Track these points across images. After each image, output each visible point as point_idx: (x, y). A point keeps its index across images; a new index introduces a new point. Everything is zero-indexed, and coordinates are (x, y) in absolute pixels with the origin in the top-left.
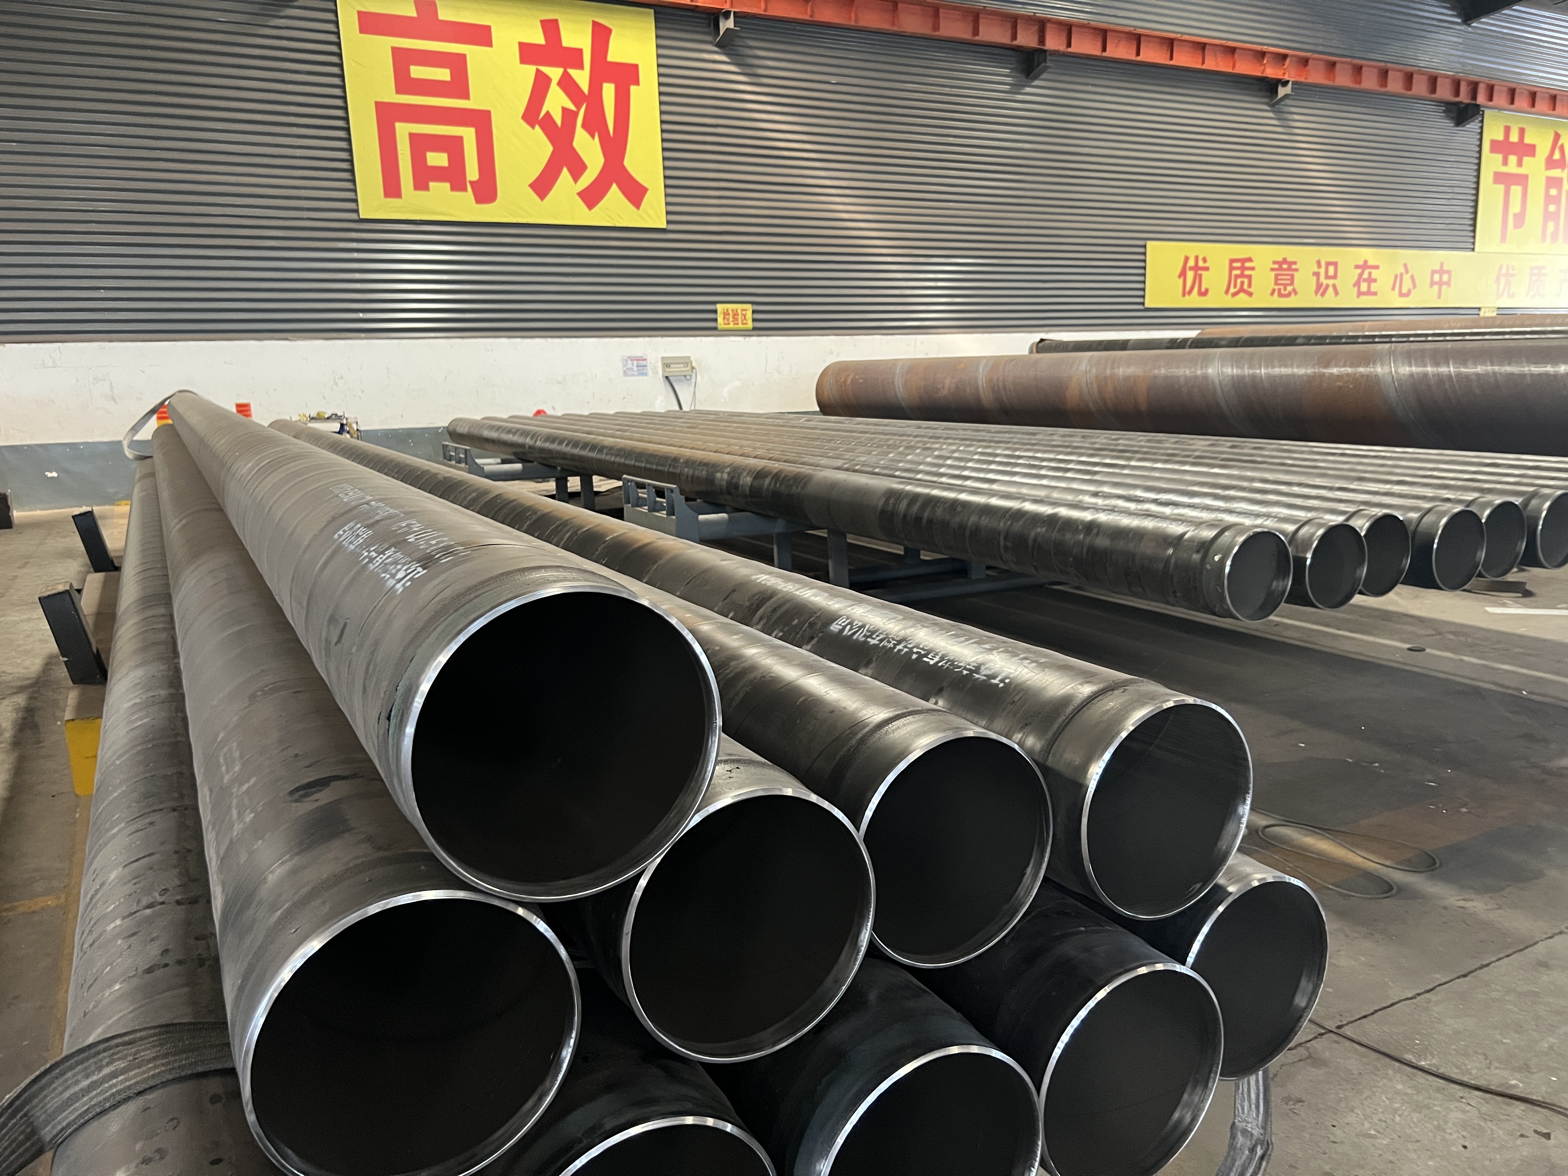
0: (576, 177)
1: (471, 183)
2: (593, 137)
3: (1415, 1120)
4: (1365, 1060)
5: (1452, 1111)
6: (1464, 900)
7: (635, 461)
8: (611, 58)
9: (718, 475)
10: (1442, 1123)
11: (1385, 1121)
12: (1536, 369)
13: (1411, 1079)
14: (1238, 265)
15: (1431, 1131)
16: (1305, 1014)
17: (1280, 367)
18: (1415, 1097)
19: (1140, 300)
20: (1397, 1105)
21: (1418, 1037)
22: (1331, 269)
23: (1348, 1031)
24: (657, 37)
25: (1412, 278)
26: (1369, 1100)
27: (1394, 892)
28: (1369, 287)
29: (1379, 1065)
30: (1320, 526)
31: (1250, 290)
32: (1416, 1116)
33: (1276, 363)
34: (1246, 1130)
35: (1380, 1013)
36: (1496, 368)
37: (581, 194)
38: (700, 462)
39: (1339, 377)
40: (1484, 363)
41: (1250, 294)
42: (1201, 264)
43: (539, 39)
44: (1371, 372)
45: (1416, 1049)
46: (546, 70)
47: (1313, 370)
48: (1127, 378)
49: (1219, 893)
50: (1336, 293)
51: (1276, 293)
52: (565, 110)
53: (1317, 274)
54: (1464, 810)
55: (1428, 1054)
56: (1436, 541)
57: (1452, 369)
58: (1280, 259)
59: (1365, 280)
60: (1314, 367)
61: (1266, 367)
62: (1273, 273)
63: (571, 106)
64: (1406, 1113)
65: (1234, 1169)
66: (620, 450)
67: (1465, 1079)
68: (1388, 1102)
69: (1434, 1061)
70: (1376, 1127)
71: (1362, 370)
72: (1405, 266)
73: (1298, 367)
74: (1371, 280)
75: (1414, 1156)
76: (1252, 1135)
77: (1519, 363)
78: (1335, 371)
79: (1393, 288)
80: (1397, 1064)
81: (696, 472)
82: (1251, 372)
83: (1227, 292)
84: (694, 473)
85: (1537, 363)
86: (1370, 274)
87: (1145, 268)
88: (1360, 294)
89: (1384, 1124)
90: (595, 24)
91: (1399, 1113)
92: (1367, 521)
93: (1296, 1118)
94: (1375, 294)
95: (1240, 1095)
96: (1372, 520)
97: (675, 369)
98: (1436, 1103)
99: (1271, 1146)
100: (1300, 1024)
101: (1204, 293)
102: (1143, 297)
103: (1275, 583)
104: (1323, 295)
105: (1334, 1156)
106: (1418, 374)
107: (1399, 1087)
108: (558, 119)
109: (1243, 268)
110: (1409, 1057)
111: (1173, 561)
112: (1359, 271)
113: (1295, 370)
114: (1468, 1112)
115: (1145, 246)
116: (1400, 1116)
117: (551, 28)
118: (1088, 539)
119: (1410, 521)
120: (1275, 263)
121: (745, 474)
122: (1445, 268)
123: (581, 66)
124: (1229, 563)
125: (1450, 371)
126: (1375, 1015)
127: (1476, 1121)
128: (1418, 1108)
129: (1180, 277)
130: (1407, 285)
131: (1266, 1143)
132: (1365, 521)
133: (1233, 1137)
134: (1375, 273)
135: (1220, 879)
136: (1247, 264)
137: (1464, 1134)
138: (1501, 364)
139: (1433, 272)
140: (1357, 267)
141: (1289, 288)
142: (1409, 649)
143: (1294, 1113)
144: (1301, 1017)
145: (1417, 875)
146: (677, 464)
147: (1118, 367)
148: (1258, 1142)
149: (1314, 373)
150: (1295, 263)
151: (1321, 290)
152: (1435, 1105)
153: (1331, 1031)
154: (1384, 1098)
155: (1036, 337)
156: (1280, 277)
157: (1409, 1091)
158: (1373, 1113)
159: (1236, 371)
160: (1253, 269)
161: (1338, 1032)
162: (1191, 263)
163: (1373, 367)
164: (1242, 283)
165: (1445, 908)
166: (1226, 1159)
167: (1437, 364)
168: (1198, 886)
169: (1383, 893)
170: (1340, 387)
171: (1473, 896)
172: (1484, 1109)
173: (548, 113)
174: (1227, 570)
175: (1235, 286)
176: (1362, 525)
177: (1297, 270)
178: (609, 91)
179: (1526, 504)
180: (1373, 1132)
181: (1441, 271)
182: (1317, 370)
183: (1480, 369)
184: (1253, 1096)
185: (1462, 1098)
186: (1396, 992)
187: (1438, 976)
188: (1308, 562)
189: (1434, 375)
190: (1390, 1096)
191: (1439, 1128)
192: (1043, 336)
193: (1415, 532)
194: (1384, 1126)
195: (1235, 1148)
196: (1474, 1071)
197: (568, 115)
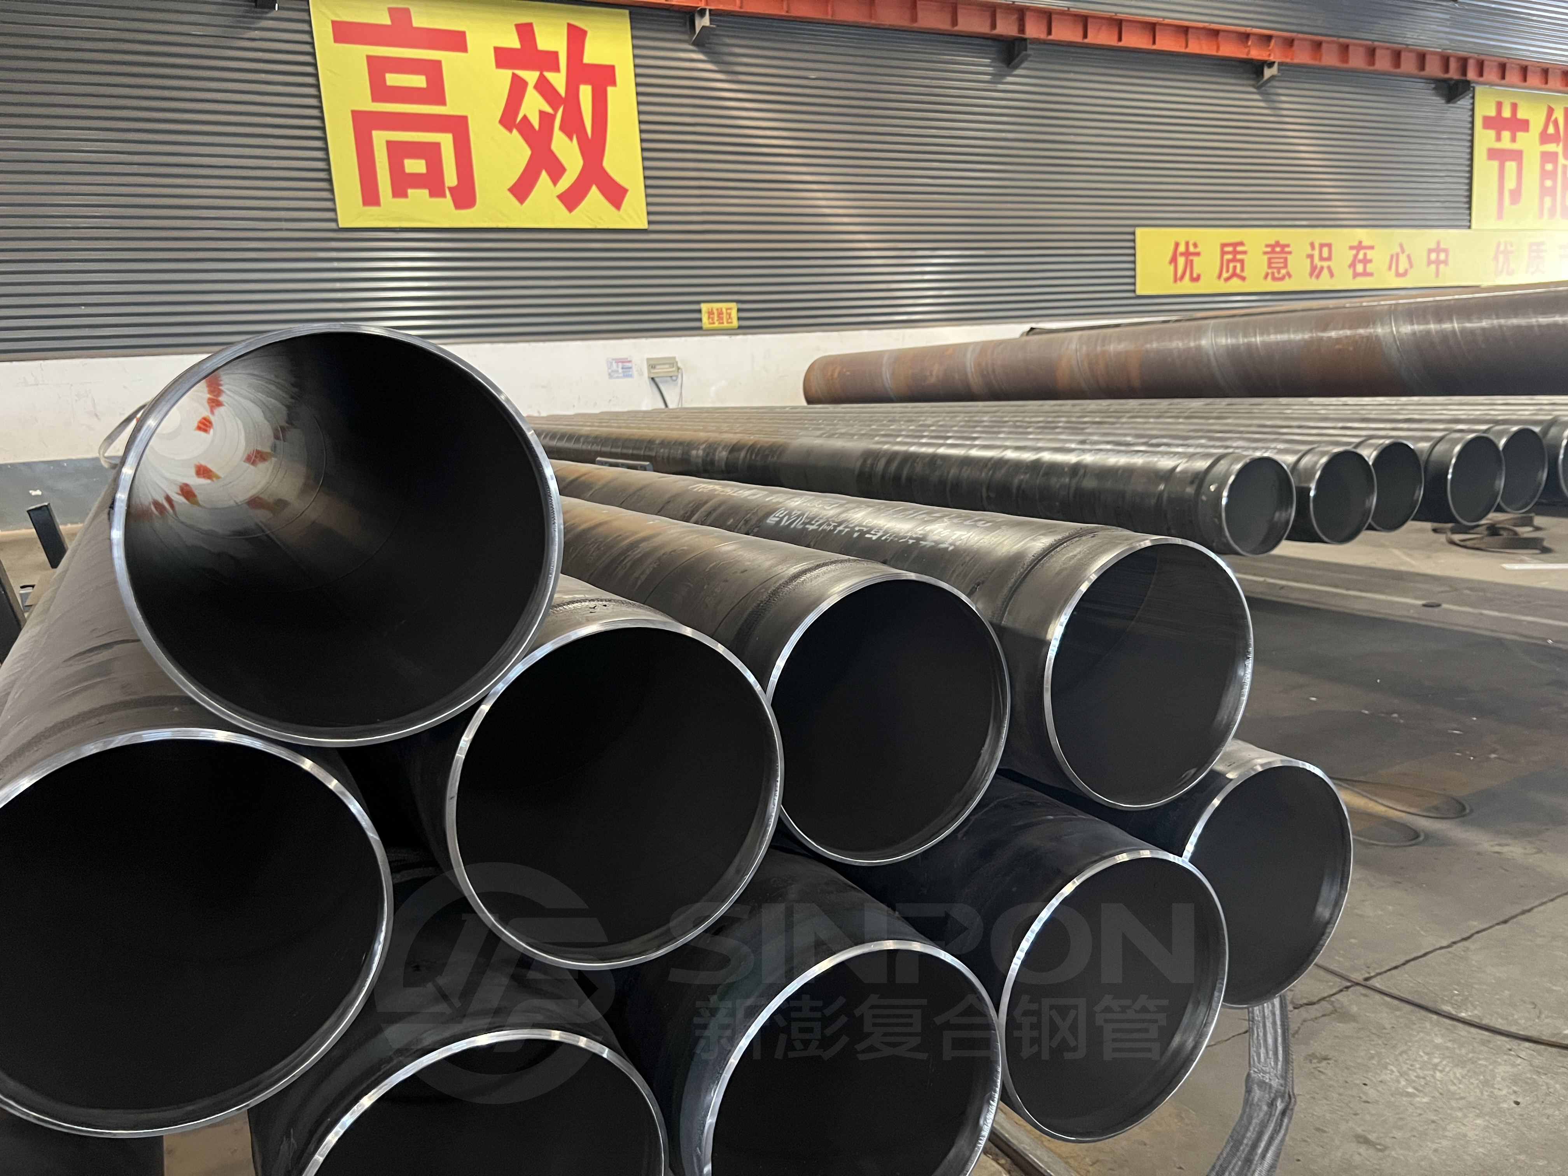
0: (555, 180)
1: (450, 189)
2: (571, 139)
3: (1458, 1075)
4: (1398, 1013)
5: (1500, 1064)
6: (1500, 845)
7: (612, 447)
8: (588, 59)
9: (694, 452)
10: (1489, 1078)
11: (1424, 1078)
12: (1543, 320)
13: (1453, 1033)
14: (1230, 249)
15: (1478, 1086)
16: (1328, 931)
17: (1276, 333)
18: (1457, 1051)
19: (1131, 288)
20: (1436, 1061)
21: (1456, 987)
22: (1325, 251)
23: (1376, 983)
24: (633, 37)
25: (1409, 257)
26: (1405, 1056)
27: (1422, 838)
28: (1365, 268)
29: (1414, 1018)
30: (1323, 454)
31: (1244, 274)
32: (1459, 1072)
33: (1272, 330)
34: (1264, 1082)
35: (1412, 963)
36: (1502, 321)
37: (562, 197)
38: (676, 442)
39: (1338, 340)
40: (1489, 317)
41: (1243, 279)
42: (1192, 249)
43: (513, 42)
44: (1370, 333)
45: (1456, 1001)
46: (521, 73)
47: (1310, 335)
48: (1118, 354)
49: (1216, 780)
50: (1332, 275)
51: (1270, 277)
52: (542, 114)
53: (1311, 257)
54: (1493, 756)
55: (1469, 1005)
56: (1451, 471)
57: (1456, 325)
58: (1273, 242)
59: (1360, 261)
60: (1311, 331)
61: (1262, 334)
62: (1266, 257)
63: (549, 110)
64: (1447, 1069)
65: (1251, 1129)
66: (596, 438)
67: (1513, 1029)
68: (1426, 1058)
69: (1476, 1012)
70: (1414, 1084)
71: (1361, 331)
72: (1401, 246)
73: (1295, 332)
74: (1366, 261)
75: (1460, 1114)
76: (1271, 1086)
77: (1525, 314)
78: (1333, 334)
79: (1390, 268)
80: (1435, 1017)
81: (672, 451)
82: (1246, 340)
83: (1220, 276)
84: (670, 452)
85: (1544, 313)
86: (1365, 255)
87: (1134, 255)
88: (1356, 275)
89: (1423, 1082)
90: (570, 26)
91: (1440, 1068)
92: (1375, 450)
93: (1323, 1077)
94: (1371, 274)
95: (1256, 1041)
96: (1380, 449)
97: (661, 370)
98: (1481, 1056)
99: (1293, 1100)
100: (1321, 942)
101: (1196, 279)
102: (1134, 284)
103: (1277, 515)
104: (1318, 277)
105: (1368, 1117)
106: (1420, 332)
107: (1439, 1040)
108: (535, 122)
109: (1235, 253)
110: (1447, 1008)
111: (1165, 495)
112: (1354, 252)
113: (1292, 336)
114: (1519, 1065)
115: (1134, 233)
116: (1441, 1071)
117: (526, 32)
118: (1074, 481)
119: (1422, 451)
120: (1267, 246)
121: (720, 449)
122: (1442, 246)
123: (557, 69)
124: (1225, 494)
125: (1453, 327)
126: (1407, 966)
127: (1529, 1075)
128: (1461, 1062)
129: (1171, 262)
130: (1403, 264)
131: (1287, 1095)
132: (1372, 450)
133: (1249, 1091)
134: (1370, 254)
135: (1217, 765)
136: (1239, 249)
137: (1515, 1088)
138: (1507, 316)
139: (1430, 251)
140: (1351, 248)
141: (1283, 271)
142: (1425, 605)
143: (1320, 1071)
144: (1323, 934)
145: (1445, 821)
146: (653, 446)
147: (1110, 343)
148: (1280, 1094)
149: (1312, 337)
150: (1288, 246)
151: (1315, 271)
152: (1479, 1059)
153: (1358, 984)
154: (1421, 1053)
155: (1027, 327)
156: (1273, 261)
157: (1449, 1044)
158: (1410, 1070)
159: (1230, 341)
160: (1245, 253)
161: (1365, 984)
162: (1182, 249)
163: (1373, 328)
164: (1235, 268)
165: (1479, 854)
166: (1241, 1118)
167: (1440, 321)
168: (1193, 771)
169: (1409, 840)
170: (1340, 350)
171: (1510, 841)
172: (1536, 1062)
173: (525, 117)
174: (1224, 501)
175: (1228, 271)
176: (1370, 454)
177: (1290, 253)
178: (586, 93)
179: (1545, 431)
180: (1410, 1090)
181: (1438, 250)
182: (1314, 335)
183: (1485, 323)
184: (1270, 1041)
185: (1510, 1050)
186: (1429, 941)
187: (1475, 923)
188: (1312, 493)
189: (1437, 332)
190: (1428, 1050)
191: (1486, 1083)
192: (1034, 325)
193: (1427, 462)
194: (1423, 1083)
195: (1252, 1104)
196: (1522, 1023)
197: (546, 119)
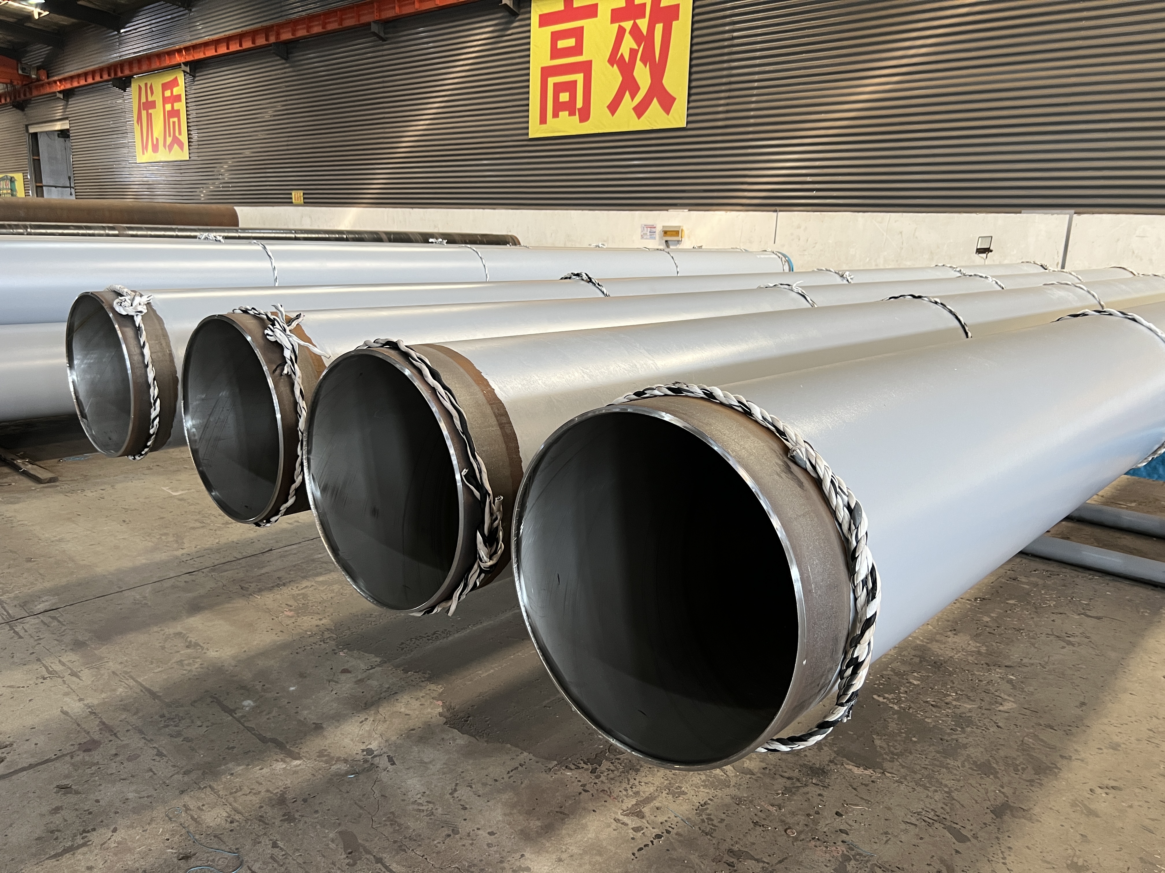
0: (633, 98)
1: (578, 109)
2: (646, 66)
8: (663, 4)
43: (622, 3)
46: (623, 24)
52: (632, 50)
63: (636, 47)
108: (627, 58)
123: (644, 16)
173: (622, 54)
178: (659, 28)
197: (633, 53)
